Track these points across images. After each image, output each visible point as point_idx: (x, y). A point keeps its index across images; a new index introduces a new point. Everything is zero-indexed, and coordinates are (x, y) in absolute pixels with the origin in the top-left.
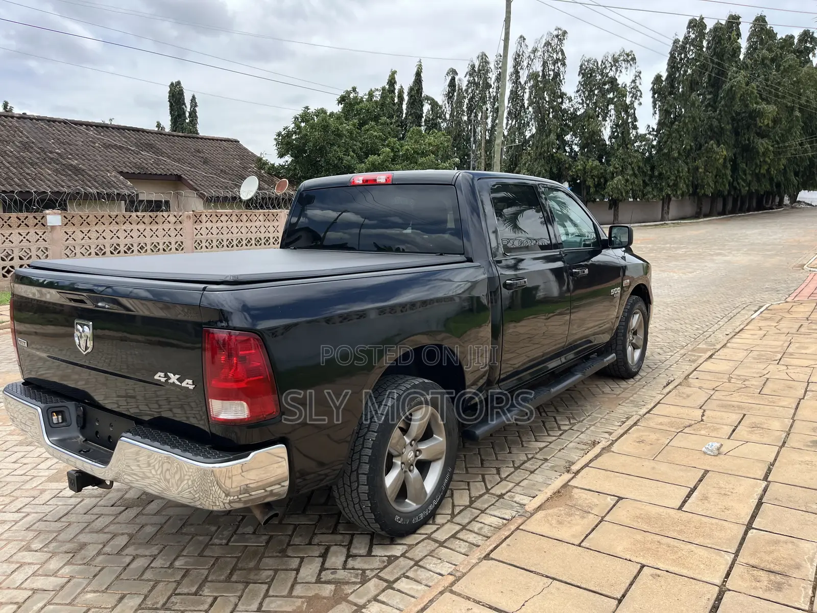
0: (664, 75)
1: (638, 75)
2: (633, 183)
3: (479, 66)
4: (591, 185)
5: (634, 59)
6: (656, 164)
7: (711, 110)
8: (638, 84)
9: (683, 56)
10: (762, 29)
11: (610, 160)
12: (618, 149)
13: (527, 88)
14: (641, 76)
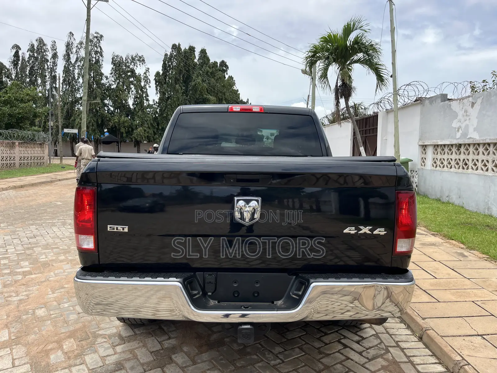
0: (161, 72)
1: (148, 70)
2: (148, 132)
3: (38, 46)
4: (124, 132)
5: (144, 60)
6: (160, 122)
7: (185, 96)
8: (148, 75)
9: (170, 63)
10: (204, 56)
11: (134, 118)
12: (138, 112)
13: (77, 66)
14: (149, 70)
